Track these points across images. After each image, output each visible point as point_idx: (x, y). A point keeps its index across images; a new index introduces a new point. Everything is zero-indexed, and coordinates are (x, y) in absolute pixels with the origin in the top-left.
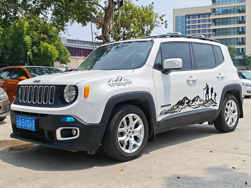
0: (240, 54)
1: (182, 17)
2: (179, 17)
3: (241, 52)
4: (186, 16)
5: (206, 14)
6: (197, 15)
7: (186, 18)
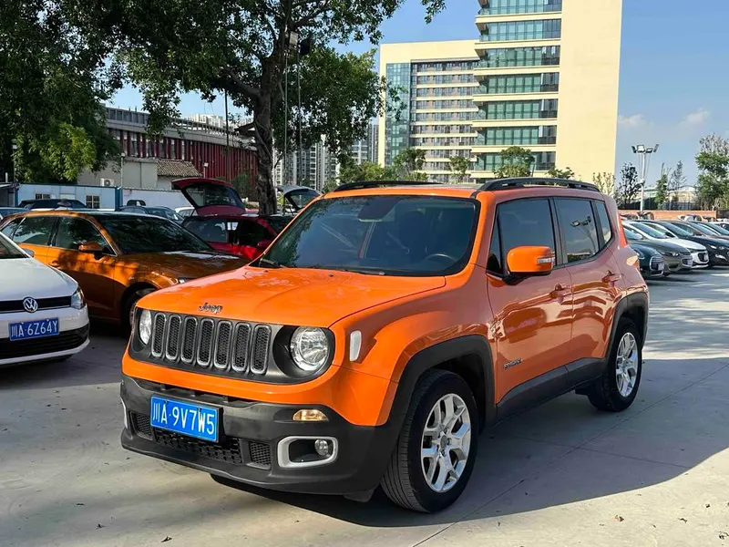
0: (541, 167)
1: (404, 66)
2: (395, 66)
3: (544, 160)
4: (412, 64)
5: (461, 62)
6: (439, 63)
7: (412, 69)
